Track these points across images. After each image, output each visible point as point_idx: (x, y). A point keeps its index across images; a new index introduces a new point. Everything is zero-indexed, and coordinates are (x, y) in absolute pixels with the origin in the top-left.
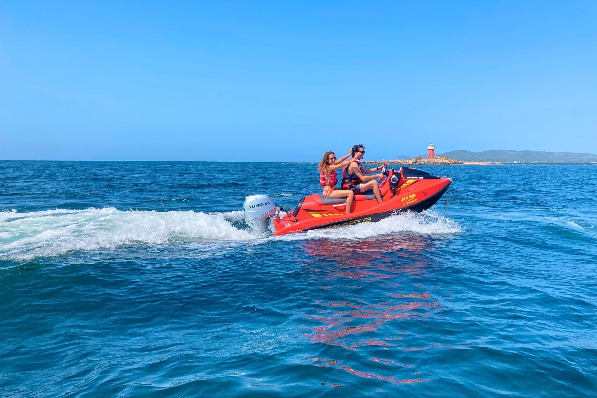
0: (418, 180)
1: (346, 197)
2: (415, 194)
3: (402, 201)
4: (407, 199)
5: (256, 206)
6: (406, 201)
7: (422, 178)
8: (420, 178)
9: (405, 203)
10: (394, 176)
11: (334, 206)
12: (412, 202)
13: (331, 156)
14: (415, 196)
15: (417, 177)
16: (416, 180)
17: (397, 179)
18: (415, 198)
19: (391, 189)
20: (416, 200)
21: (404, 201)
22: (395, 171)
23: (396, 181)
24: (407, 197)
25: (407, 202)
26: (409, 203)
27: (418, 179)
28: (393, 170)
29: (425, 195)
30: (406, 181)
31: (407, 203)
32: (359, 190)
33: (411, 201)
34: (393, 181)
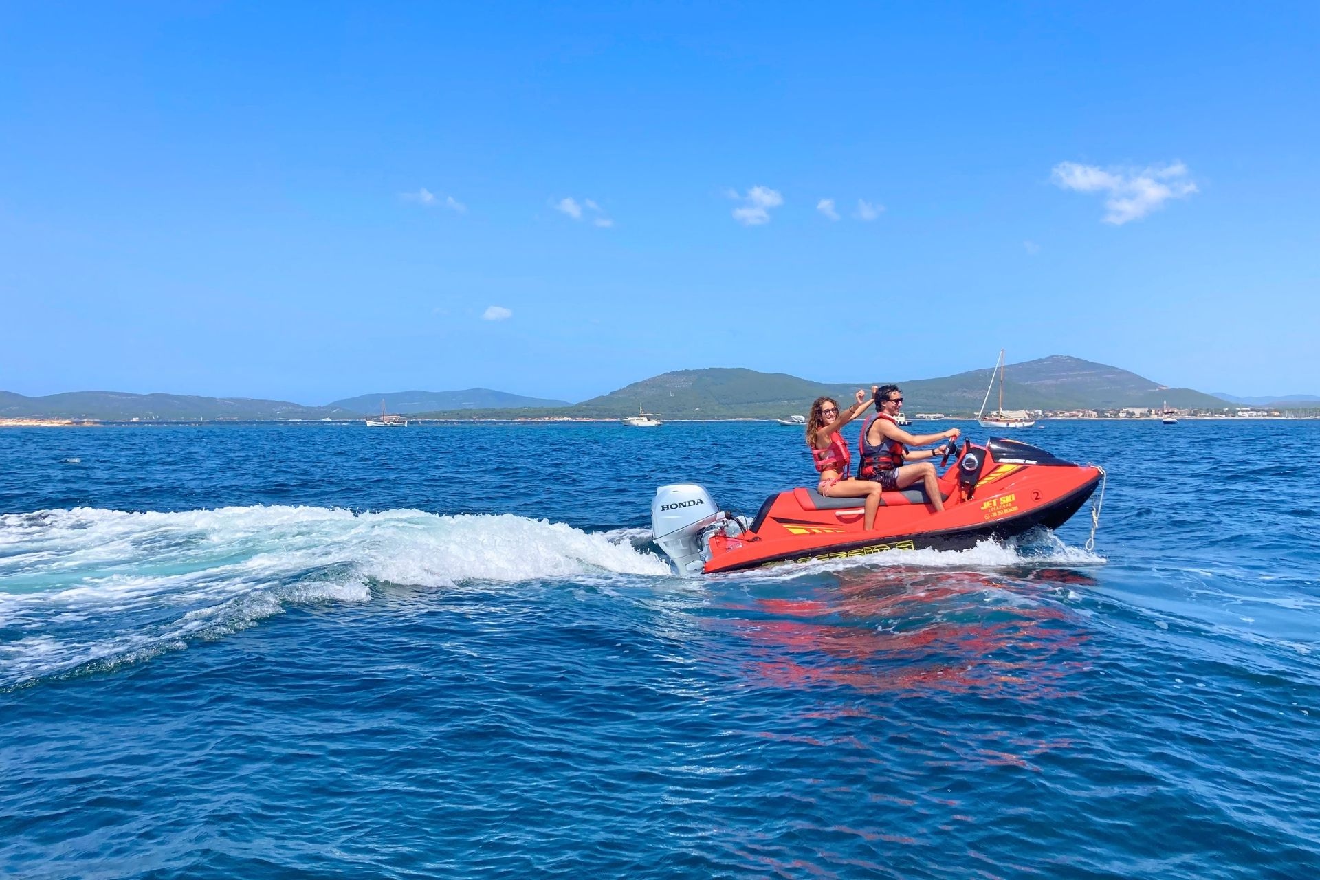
0: (1025, 467)
1: (865, 496)
2: (1013, 496)
3: (982, 508)
4: (995, 504)
5: (674, 506)
6: (992, 509)
7: (1034, 462)
8: (1028, 462)
9: (990, 514)
10: (972, 456)
11: (839, 513)
12: (1006, 511)
13: (827, 405)
14: (1014, 499)
15: (1021, 461)
16: (1020, 467)
17: (977, 462)
18: (1013, 504)
19: (962, 484)
20: (1015, 508)
21: (987, 509)
22: (972, 445)
23: (973, 465)
24: (995, 502)
25: (994, 511)
26: (1000, 513)
27: (1025, 464)
28: (968, 442)
29: (1037, 499)
30: (998, 467)
31: (995, 514)
32: (895, 480)
33: (1003, 509)
34: (968, 466)
